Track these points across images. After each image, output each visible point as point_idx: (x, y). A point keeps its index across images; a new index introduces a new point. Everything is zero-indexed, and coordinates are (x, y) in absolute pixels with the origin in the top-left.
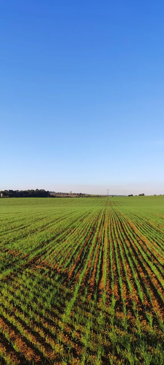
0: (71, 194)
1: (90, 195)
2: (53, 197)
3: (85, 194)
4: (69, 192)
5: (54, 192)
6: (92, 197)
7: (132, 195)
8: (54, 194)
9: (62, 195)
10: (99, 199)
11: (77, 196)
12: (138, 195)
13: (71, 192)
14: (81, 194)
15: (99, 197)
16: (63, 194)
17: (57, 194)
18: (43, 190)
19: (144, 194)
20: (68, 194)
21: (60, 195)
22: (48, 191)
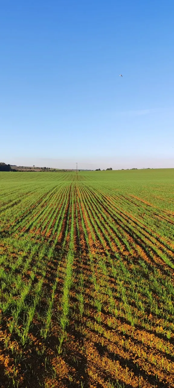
0: (35, 168)
1: (55, 169)
2: (14, 171)
3: (49, 168)
4: (31, 166)
5: (15, 166)
6: (58, 171)
7: (99, 169)
8: (15, 168)
9: (24, 170)
10: (65, 173)
11: (41, 170)
12: (105, 169)
13: (34, 166)
14: (45, 168)
15: (65, 171)
16: (25, 168)
17: (19, 167)
18: (3, 163)
19: (111, 168)
20: (31, 168)
21: (22, 169)
22: (9, 165)
